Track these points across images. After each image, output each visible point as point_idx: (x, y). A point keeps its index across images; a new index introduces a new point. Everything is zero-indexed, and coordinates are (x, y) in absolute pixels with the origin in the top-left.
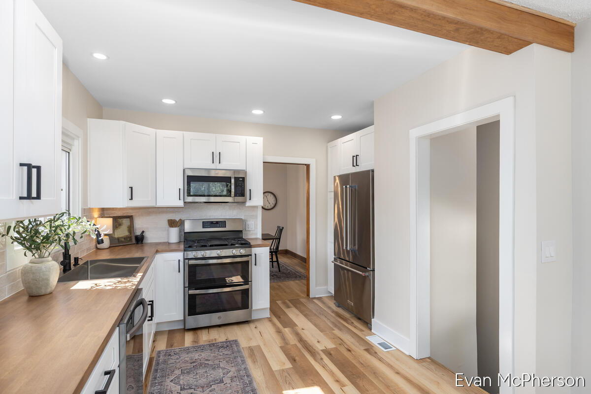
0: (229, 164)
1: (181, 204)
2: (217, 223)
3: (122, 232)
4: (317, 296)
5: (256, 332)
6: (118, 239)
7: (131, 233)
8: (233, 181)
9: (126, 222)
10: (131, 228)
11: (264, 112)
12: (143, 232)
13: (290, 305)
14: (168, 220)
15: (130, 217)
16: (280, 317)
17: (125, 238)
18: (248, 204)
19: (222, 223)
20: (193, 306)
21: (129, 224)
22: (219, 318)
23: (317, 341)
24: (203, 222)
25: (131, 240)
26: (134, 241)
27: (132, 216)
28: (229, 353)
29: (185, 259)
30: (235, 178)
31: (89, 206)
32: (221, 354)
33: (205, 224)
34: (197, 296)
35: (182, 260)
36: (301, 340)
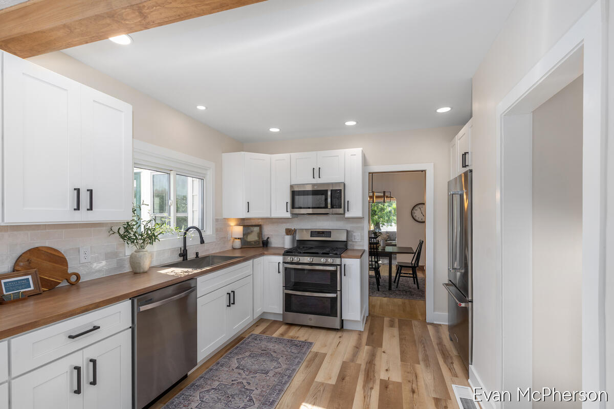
0: (329, 178)
1: (288, 215)
2: (323, 232)
3: (253, 238)
4: (435, 322)
5: (337, 340)
6: (250, 242)
7: (259, 238)
8: (329, 193)
9: (256, 229)
10: (260, 234)
11: (357, 122)
12: (268, 238)
13: (397, 324)
14: (286, 229)
15: (260, 226)
16: (372, 334)
17: (255, 242)
18: (347, 215)
19: (328, 233)
20: (289, 304)
21: (259, 231)
22: (310, 319)
23: (387, 368)
24: (311, 232)
25: (259, 244)
26: (261, 245)
27: (261, 225)
28: (296, 351)
29: (283, 262)
30: (332, 190)
31: (223, 217)
32: (289, 350)
33: (313, 233)
34: (292, 296)
35: (281, 262)
36: (370, 362)
